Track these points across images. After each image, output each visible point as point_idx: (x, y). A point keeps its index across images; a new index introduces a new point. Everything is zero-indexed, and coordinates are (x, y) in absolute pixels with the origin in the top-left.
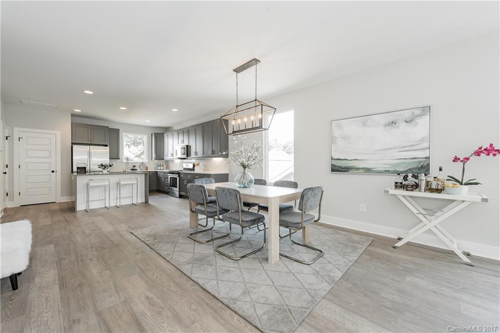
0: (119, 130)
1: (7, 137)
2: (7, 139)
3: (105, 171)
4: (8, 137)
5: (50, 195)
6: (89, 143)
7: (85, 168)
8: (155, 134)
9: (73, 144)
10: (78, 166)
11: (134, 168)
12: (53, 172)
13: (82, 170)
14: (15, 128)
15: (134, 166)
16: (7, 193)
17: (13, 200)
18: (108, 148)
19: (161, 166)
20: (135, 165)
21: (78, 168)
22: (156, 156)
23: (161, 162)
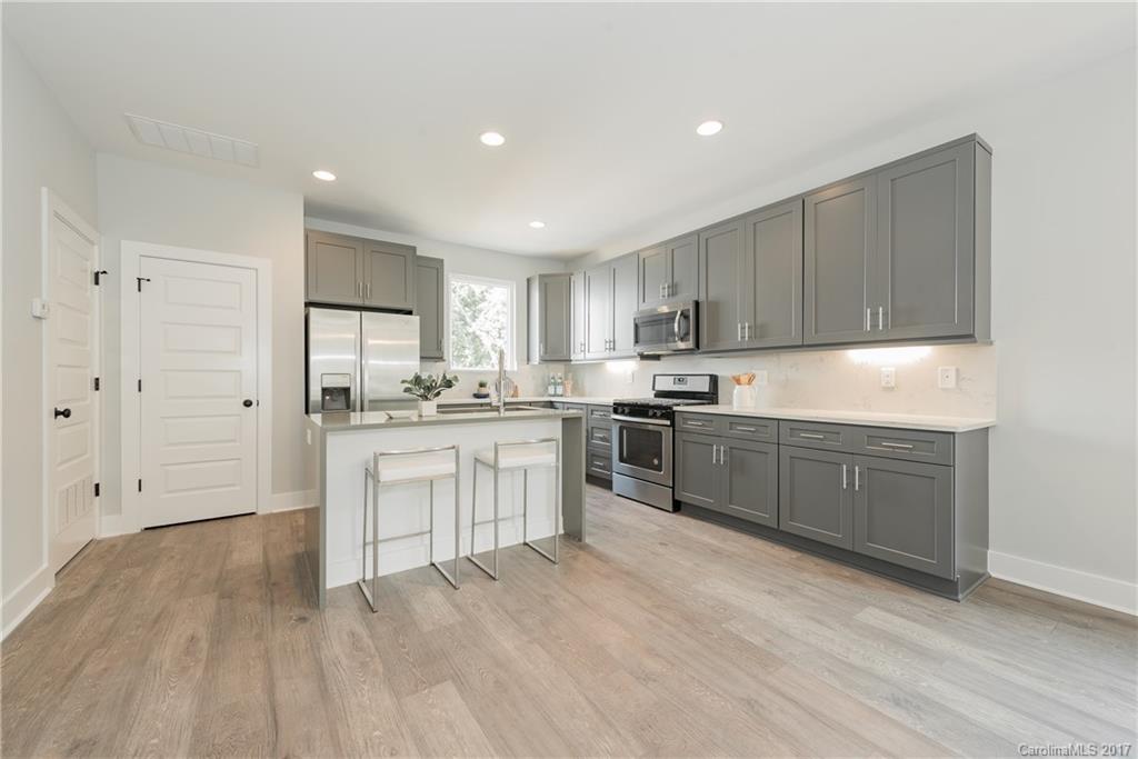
0: (442, 261)
1: (97, 274)
2: (97, 283)
3: (429, 408)
4: (101, 276)
5: (237, 488)
6: (359, 302)
7: (346, 391)
8: (541, 276)
9: (308, 304)
10: (325, 386)
11: (484, 391)
12: (248, 404)
13: (339, 400)
14: (124, 243)
15: (482, 385)
16: (97, 486)
17: (119, 510)
18: (415, 319)
19: (555, 384)
20: (484, 379)
21: (325, 391)
22: (546, 353)
23: (558, 371)
